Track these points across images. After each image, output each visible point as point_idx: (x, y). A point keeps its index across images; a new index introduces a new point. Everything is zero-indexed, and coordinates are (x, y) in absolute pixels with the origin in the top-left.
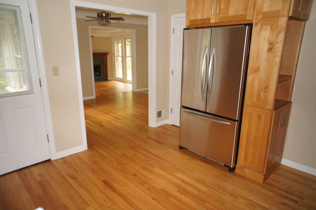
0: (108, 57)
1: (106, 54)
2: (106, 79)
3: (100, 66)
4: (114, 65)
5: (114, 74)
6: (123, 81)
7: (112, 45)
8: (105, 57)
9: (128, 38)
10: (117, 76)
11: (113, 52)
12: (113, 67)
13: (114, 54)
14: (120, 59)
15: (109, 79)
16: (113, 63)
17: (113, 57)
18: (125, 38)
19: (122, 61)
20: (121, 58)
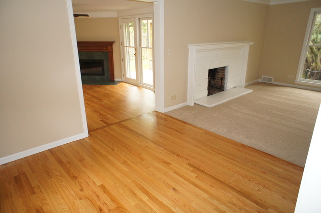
0: (115, 47)
1: (111, 44)
2: (111, 80)
3: (102, 61)
4: (124, 60)
5: (123, 72)
6: (138, 84)
7: (120, 30)
8: (109, 47)
9: (145, 18)
10: (128, 76)
11: (121, 41)
12: (122, 63)
13: (123, 43)
14: (132, 51)
15: (116, 79)
16: (122, 57)
17: (122, 47)
18: (139, 18)
19: (136, 54)
20: (134, 49)
